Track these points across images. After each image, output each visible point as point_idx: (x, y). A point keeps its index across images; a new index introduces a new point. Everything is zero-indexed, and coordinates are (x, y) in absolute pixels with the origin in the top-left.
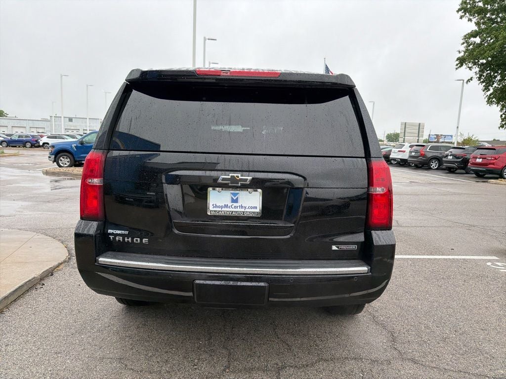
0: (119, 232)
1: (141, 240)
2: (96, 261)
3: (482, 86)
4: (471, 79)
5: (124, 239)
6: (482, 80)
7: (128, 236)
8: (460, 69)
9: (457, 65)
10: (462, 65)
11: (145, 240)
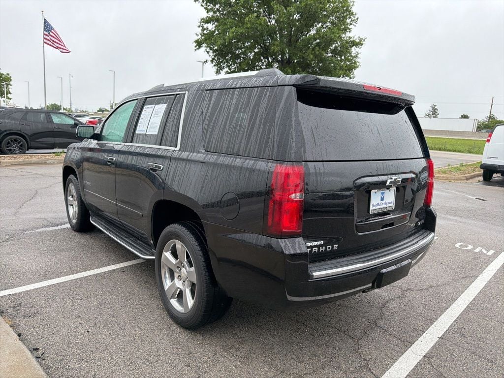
0: (316, 243)
1: (333, 247)
2: (310, 276)
3: (215, 69)
4: (206, 61)
5: (319, 249)
6: (214, 64)
7: (322, 246)
8: (197, 51)
9: (196, 47)
10: (200, 47)
11: (336, 246)
